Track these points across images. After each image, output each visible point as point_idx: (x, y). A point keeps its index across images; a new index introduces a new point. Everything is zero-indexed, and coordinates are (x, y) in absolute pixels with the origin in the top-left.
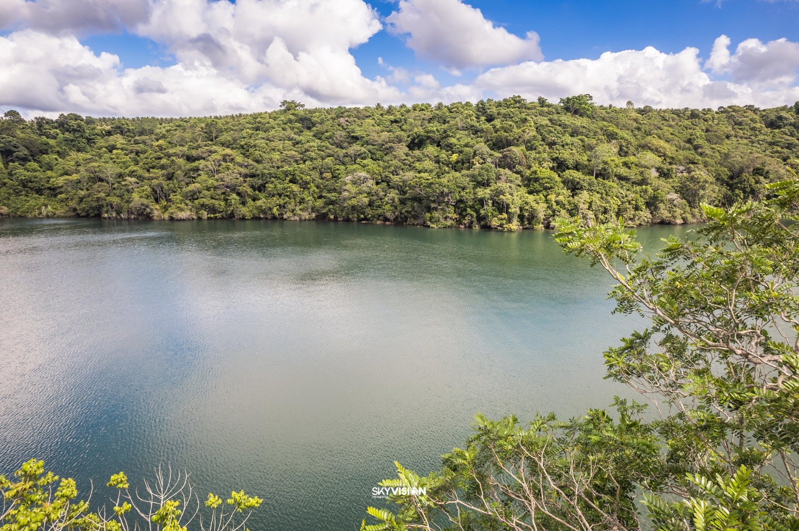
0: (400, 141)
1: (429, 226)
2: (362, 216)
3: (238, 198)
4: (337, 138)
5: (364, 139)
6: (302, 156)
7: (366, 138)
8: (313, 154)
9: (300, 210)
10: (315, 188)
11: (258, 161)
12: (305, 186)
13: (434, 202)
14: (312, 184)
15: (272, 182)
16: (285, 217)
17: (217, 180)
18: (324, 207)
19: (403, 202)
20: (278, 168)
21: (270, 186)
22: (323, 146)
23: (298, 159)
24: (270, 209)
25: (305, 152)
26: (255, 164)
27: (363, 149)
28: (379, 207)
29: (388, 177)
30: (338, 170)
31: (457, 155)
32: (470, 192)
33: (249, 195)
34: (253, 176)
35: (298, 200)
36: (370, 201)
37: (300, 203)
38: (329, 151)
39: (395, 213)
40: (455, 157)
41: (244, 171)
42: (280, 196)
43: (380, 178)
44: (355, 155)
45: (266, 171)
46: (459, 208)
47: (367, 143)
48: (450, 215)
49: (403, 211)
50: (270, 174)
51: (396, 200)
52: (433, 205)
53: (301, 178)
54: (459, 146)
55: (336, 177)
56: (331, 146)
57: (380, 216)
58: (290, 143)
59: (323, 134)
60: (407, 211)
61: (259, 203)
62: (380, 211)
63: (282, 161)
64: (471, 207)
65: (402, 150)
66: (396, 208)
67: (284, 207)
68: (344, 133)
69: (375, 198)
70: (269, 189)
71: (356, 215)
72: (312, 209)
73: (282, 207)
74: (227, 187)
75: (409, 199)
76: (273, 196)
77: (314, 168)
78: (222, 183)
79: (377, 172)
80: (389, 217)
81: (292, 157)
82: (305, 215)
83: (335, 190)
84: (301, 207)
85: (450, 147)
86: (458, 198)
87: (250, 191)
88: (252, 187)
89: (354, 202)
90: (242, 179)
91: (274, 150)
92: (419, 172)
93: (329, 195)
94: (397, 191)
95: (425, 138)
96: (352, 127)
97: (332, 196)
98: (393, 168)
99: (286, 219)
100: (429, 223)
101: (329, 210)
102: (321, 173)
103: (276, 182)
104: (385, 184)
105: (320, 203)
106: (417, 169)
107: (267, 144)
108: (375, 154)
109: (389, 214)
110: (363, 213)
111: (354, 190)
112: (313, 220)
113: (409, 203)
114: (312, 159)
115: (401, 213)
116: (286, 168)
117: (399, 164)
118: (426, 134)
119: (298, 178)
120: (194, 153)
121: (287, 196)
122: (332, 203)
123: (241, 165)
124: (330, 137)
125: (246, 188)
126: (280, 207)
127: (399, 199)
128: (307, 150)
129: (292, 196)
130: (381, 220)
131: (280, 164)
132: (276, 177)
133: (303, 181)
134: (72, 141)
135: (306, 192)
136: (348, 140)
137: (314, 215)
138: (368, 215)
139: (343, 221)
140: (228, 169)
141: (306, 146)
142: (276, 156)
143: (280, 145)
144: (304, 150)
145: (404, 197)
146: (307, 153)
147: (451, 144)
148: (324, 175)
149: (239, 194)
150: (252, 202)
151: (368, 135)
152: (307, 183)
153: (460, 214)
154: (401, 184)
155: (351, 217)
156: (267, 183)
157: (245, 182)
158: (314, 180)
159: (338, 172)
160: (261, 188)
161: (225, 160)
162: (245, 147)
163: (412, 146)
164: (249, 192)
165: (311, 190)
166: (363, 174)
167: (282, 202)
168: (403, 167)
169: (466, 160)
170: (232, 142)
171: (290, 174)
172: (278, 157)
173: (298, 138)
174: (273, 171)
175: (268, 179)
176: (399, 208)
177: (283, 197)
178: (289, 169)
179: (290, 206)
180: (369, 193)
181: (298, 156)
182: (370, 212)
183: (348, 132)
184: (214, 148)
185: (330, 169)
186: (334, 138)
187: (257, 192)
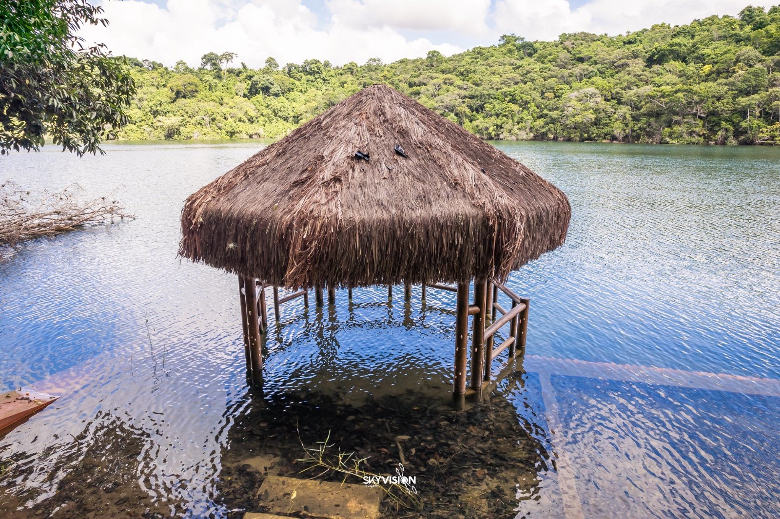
0: (636, 57)
1: (668, 143)
2: (586, 135)
3: (456, 118)
4: (561, 60)
5: (592, 60)
6: (522, 78)
7: (594, 58)
8: (535, 75)
9: (518, 129)
10: (536, 108)
11: (477, 85)
12: (525, 105)
13: (677, 114)
14: (532, 104)
15: (491, 103)
16: (501, 136)
17: (437, 102)
18: (543, 127)
19: (636, 119)
20: (497, 89)
21: (488, 107)
22: (546, 68)
23: (519, 80)
24: (487, 129)
25: (526, 74)
26: (474, 86)
27: (591, 68)
28: (607, 125)
29: (619, 93)
30: (562, 89)
31: (711, 65)
32: (727, 103)
33: (466, 116)
34: (472, 97)
35: (516, 119)
36: (596, 119)
37: (518, 123)
38: (552, 73)
39: (625, 130)
40: (707, 68)
41: (463, 93)
42: (498, 117)
43: (610, 94)
44: (581, 74)
45: (485, 92)
46: (709, 122)
47: (596, 63)
48: (697, 129)
49: (636, 128)
50: (489, 95)
51: (628, 116)
52: (676, 118)
53: (521, 98)
54: (713, 56)
55: (558, 97)
56: (554, 68)
57: (606, 135)
58: (511, 67)
59: (546, 57)
60: (640, 128)
61: (475, 123)
62: (607, 130)
63: (502, 84)
64: (726, 120)
65: (638, 66)
66: (627, 125)
67: (502, 127)
68: (569, 55)
69: (603, 114)
70: (487, 109)
71: (578, 134)
72: (531, 128)
73: (499, 127)
74: (447, 108)
75: (645, 115)
76: (491, 116)
77: (535, 89)
78: (441, 104)
79: (607, 88)
80: (617, 135)
81: (512, 79)
82: (523, 135)
83: (557, 109)
84: (519, 126)
85: (701, 59)
86: (711, 109)
87: (468, 111)
88: (471, 108)
89: (578, 119)
90: (461, 100)
91: (494, 73)
92: (659, 86)
93: (550, 113)
94: (629, 107)
95: (667, 52)
96: (579, 49)
97: (554, 114)
98: (626, 84)
99: (502, 139)
100: (668, 139)
101: (549, 130)
102: (543, 93)
103: (495, 103)
104: (615, 101)
105: (540, 122)
106: (656, 84)
107: (486, 69)
108: (604, 73)
109: (619, 131)
110: (588, 132)
111: (579, 106)
112: (531, 140)
113: (644, 120)
114: (533, 80)
115: (633, 131)
116: (506, 89)
117: (634, 79)
118: (669, 48)
119: (518, 98)
120: (416, 80)
121: (505, 116)
122: (554, 121)
123: (460, 88)
124: (554, 60)
125: (464, 109)
126: (497, 128)
127: (631, 114)
128: (529, 72)
129: (510, 115)
130: (608, 139)
131: (499, 86)
132: (495, 98)
133: (523, 101)
134: (312, 81)
135: (525, 112)
136: (573, 62)
137: (532, 135)
138: (593, 133)
139: (563, 141)
140: (448, 91)
141: (528, 68)
142: (496, 79)
143: (501, 70)
144: (525, 72)
145: (638, 112)
146: (529, 75)
147: (703, 55)
148: (546, 95)
149: (456, 115)
150: (469, 123)
151: (596, 55)
152: (527, 103)
153: (710, 130)
154: (635, 99)
155: (572, 136)
156: (485, 103)
157: (463, 102)
158: (534, 100)
159: (561, 91)
160: (479, 109)
161: (445, 83)
162: (465, 73)
163: (650, 62)
164: (467, 113)
165: (531, 110)
166: (591, 90)
167: (499, 122)
168: (638, 83)
169: (723, 69)
170: (452, 70)
171: (510, 95)
172: (498, 80)
173: (519, 63)
174: (492, 92)
175: (487, 101)
176: (630, 125)
177: (500, 117)
178: (509, 90)
179: (507, 125)
180: (596, 110)
181: (519, 78)
182: (596, 131)
183: (574, 55)
184: (434, 75)
185: (553, 88)
186: (558, 60)
187: (474, 113)
